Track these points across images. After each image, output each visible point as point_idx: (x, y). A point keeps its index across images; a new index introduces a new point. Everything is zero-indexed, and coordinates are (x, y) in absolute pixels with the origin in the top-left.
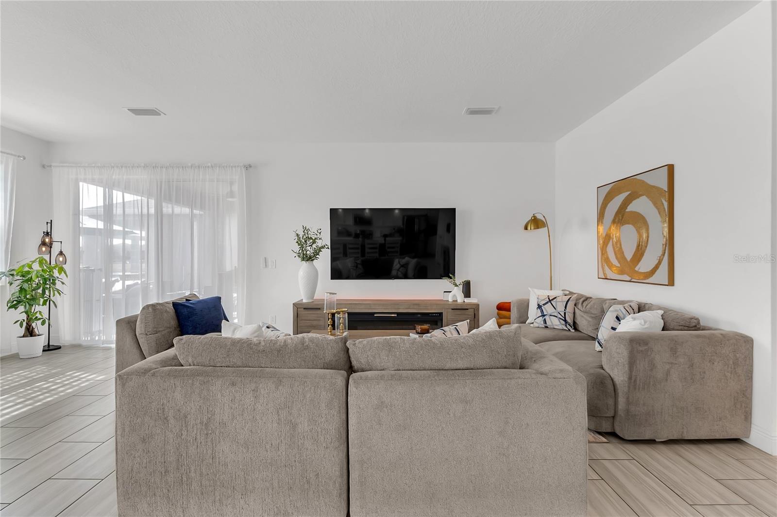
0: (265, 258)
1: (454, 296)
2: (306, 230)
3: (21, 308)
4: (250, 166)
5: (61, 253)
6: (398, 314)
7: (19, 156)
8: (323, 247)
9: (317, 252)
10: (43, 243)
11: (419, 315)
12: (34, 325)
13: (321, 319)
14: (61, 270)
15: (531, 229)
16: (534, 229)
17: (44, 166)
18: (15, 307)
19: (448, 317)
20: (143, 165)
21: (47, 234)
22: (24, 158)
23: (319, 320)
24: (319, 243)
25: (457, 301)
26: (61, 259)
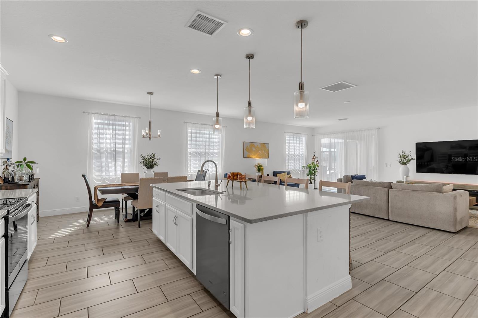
0: (386, 163)
2: (403, 152)
3: (310, 176)
4: (379, 128)
5: (317, 161)
8: (412, 159)
9: (409, 161)
10: (313, 158)
12: (312, 181)
14: (318, 166)
17: (313, 136)
18: (308, 175)
20: (340, 132)
21: (315, 156)
22: (309, 134)
24: (410, 158)
26: (317, 162)
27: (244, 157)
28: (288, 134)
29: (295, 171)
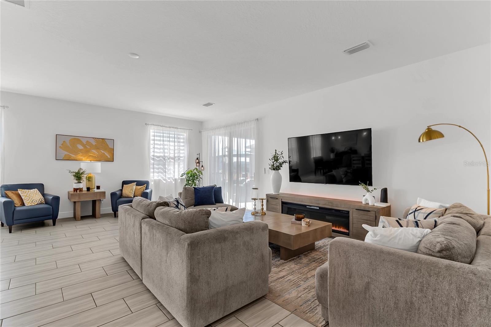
1: (367, 200)
4: (258, 119)
5: (202, 166)
6: (320, 208)
7: (190, 130)
8: (285, 162)
9: (281, 165)
11: (333, 211)
13: (278, 204)
15: (423, 141)
16: (427, 140)
19: (354, 215)
22: (192, 130)
23: (277, 205)
25: (368, 204)
26: (202, 168)
27: (56, 160)
28: (153, 127)
29: (165, 180)
